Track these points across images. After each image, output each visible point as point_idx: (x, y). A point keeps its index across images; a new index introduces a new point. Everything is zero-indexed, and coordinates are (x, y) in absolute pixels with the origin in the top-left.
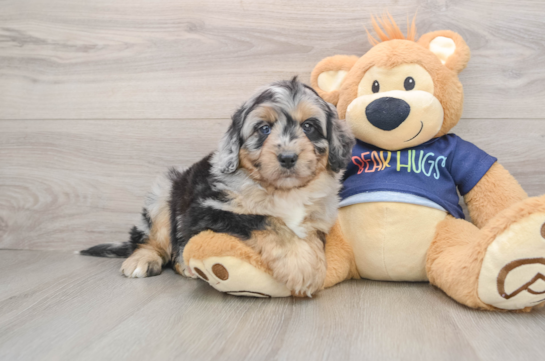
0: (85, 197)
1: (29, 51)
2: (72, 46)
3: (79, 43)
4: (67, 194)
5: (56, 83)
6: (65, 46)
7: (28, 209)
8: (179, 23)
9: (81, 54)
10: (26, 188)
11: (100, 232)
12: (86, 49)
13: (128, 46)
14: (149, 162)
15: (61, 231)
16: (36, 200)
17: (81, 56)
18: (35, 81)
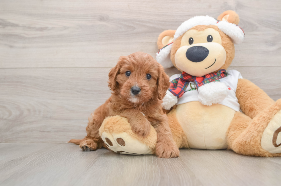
0: (40, 112)
1: (8, 30)
2: (33, 28)
3: (38, 26)
4: (29, 110)
5: (23, 48)
6: (29, 28)
7: (5, 119)
8: (95, 16)
9: (39, 32)
10: (4, 107)
11: (48, 132)
12: (42, 29)
13: (65, 28)
14: (77, 92)
15: (25, 131)
16: (10, 114)
17: (39, 33)
18: (11, 47)
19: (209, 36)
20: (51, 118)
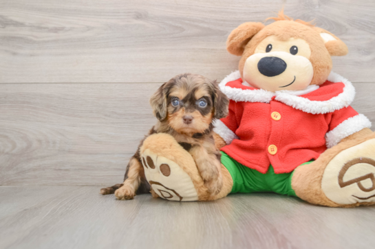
19: (293, 47)
20: (70, 152)
